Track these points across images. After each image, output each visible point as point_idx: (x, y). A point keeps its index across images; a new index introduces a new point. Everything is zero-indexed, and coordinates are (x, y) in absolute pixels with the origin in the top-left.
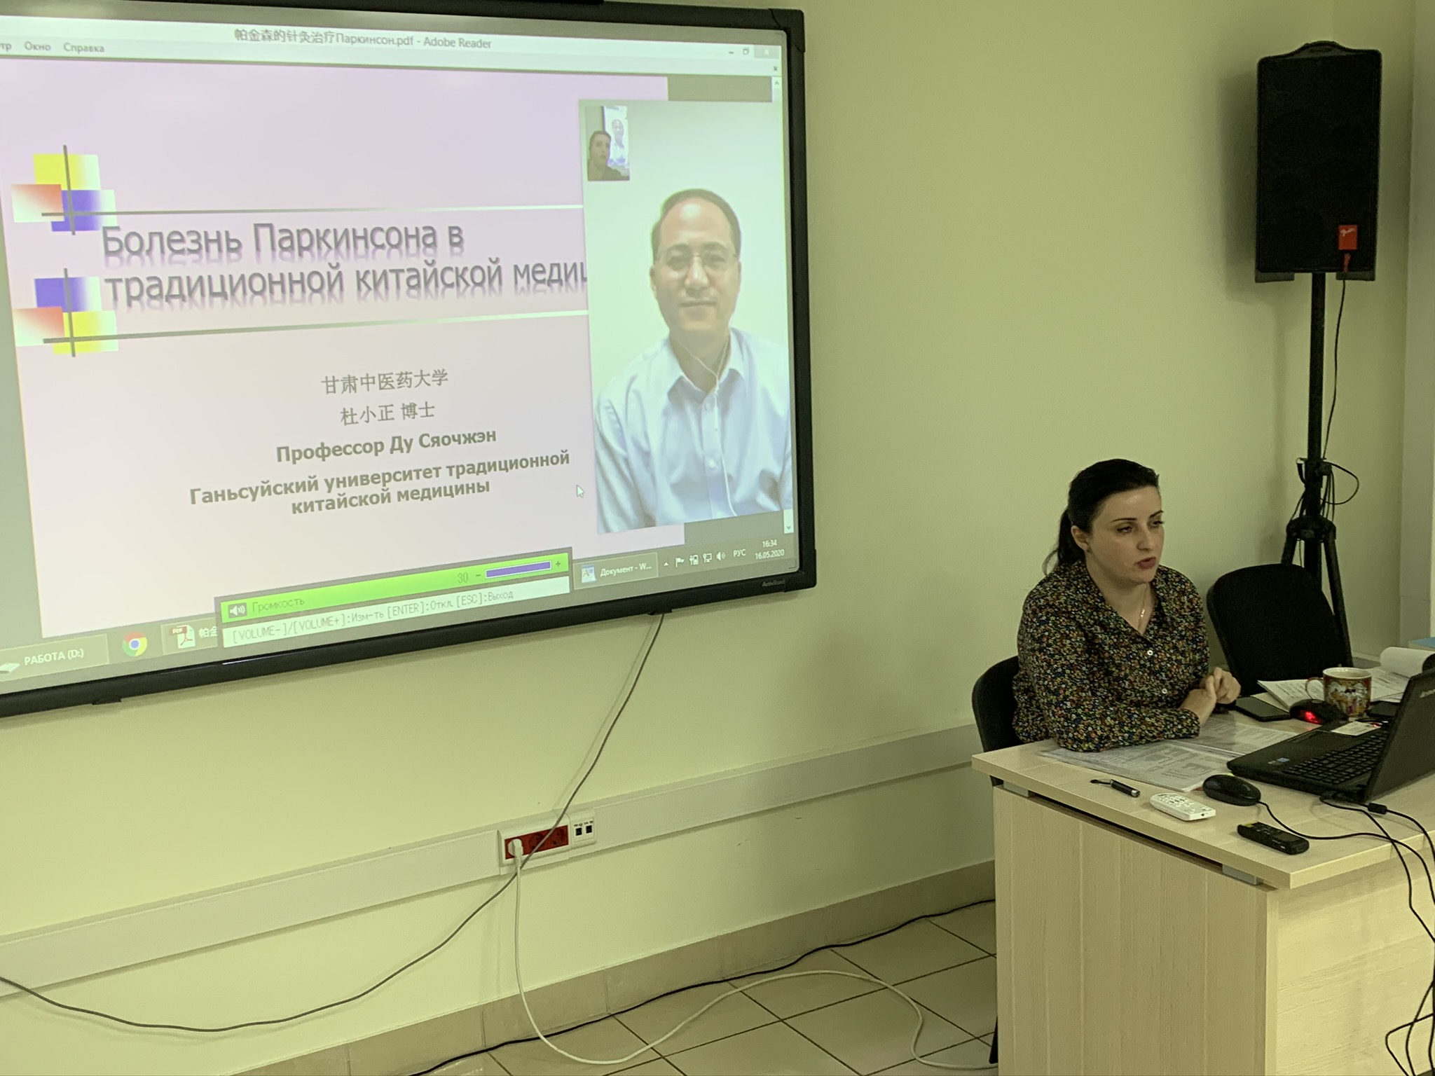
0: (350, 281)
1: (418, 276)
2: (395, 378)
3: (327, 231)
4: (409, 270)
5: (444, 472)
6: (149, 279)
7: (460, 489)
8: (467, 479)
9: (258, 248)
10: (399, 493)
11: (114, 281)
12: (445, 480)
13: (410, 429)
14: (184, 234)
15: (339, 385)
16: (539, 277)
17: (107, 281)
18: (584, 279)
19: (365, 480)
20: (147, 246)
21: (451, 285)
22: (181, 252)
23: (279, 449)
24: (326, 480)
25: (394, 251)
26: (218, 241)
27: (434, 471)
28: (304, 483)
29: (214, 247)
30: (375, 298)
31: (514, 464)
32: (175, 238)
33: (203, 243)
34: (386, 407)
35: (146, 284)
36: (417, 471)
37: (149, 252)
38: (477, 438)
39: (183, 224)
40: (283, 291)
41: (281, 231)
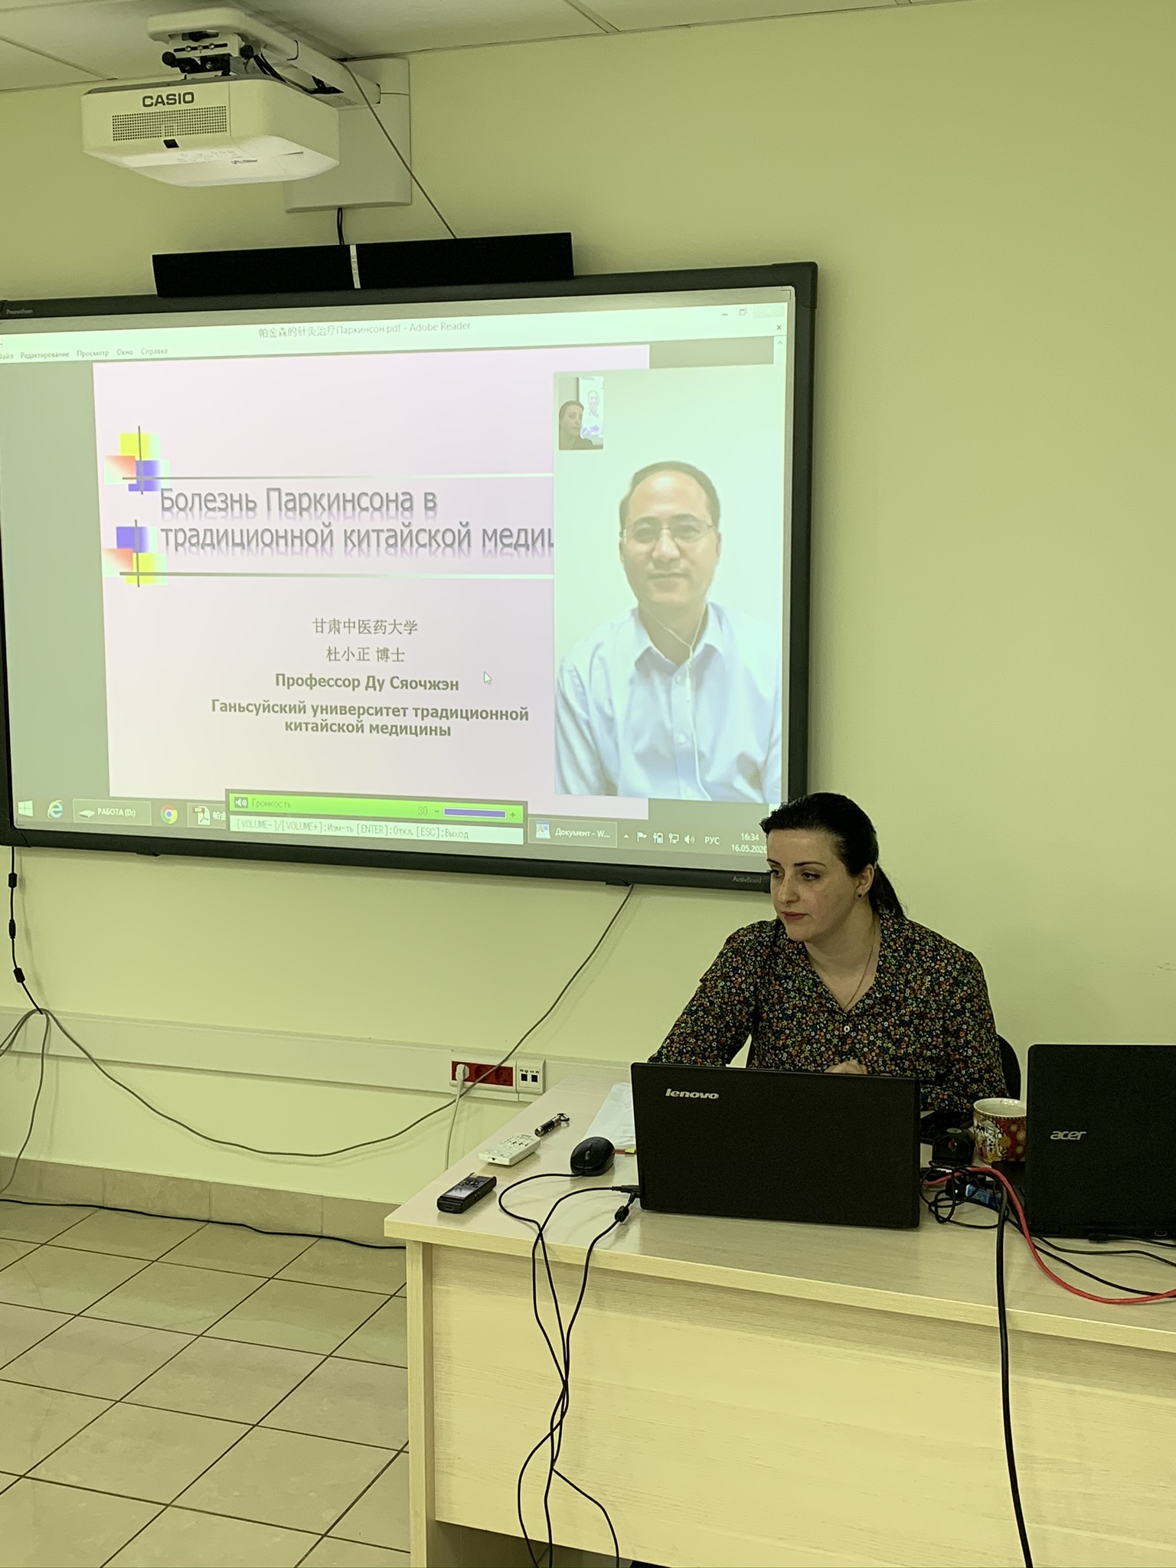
0: (339, 538)
1: (395, 536)
2: (372, 624)
3: (323, 495)
4: (388, 530)
5: (410, 713)
6: (190, 530)
7: (424, 730)
8: (430, 722)
9: (269, 509)
10: (371, 726)
11: (167, 531)
12: (411, 720)
13: (383, 670)
14: (216, 495)
15: (326, 627)
16: (506, 541)
17: (162, 530)
18: (551, 545)
19: (343, 710)
20: (190, 505)
21: (424, 546)
22: (213, 509)
23: (278, 675)
24: (313, 706)
25: (377, 513)
26: (240, 502)
27: (402, 711)
28: (295, 706)
29: (236, 506)
30: (359, 555)
31: (475, 714)
32: (210, 498)
33: (230, 502)
34: (363, 649)
35: (189, 534)
36: (388, 709)
37: (191, 509)
38: (441, 685)
39: (215, 488)
40: (286, 544)
41: (287, 494)
